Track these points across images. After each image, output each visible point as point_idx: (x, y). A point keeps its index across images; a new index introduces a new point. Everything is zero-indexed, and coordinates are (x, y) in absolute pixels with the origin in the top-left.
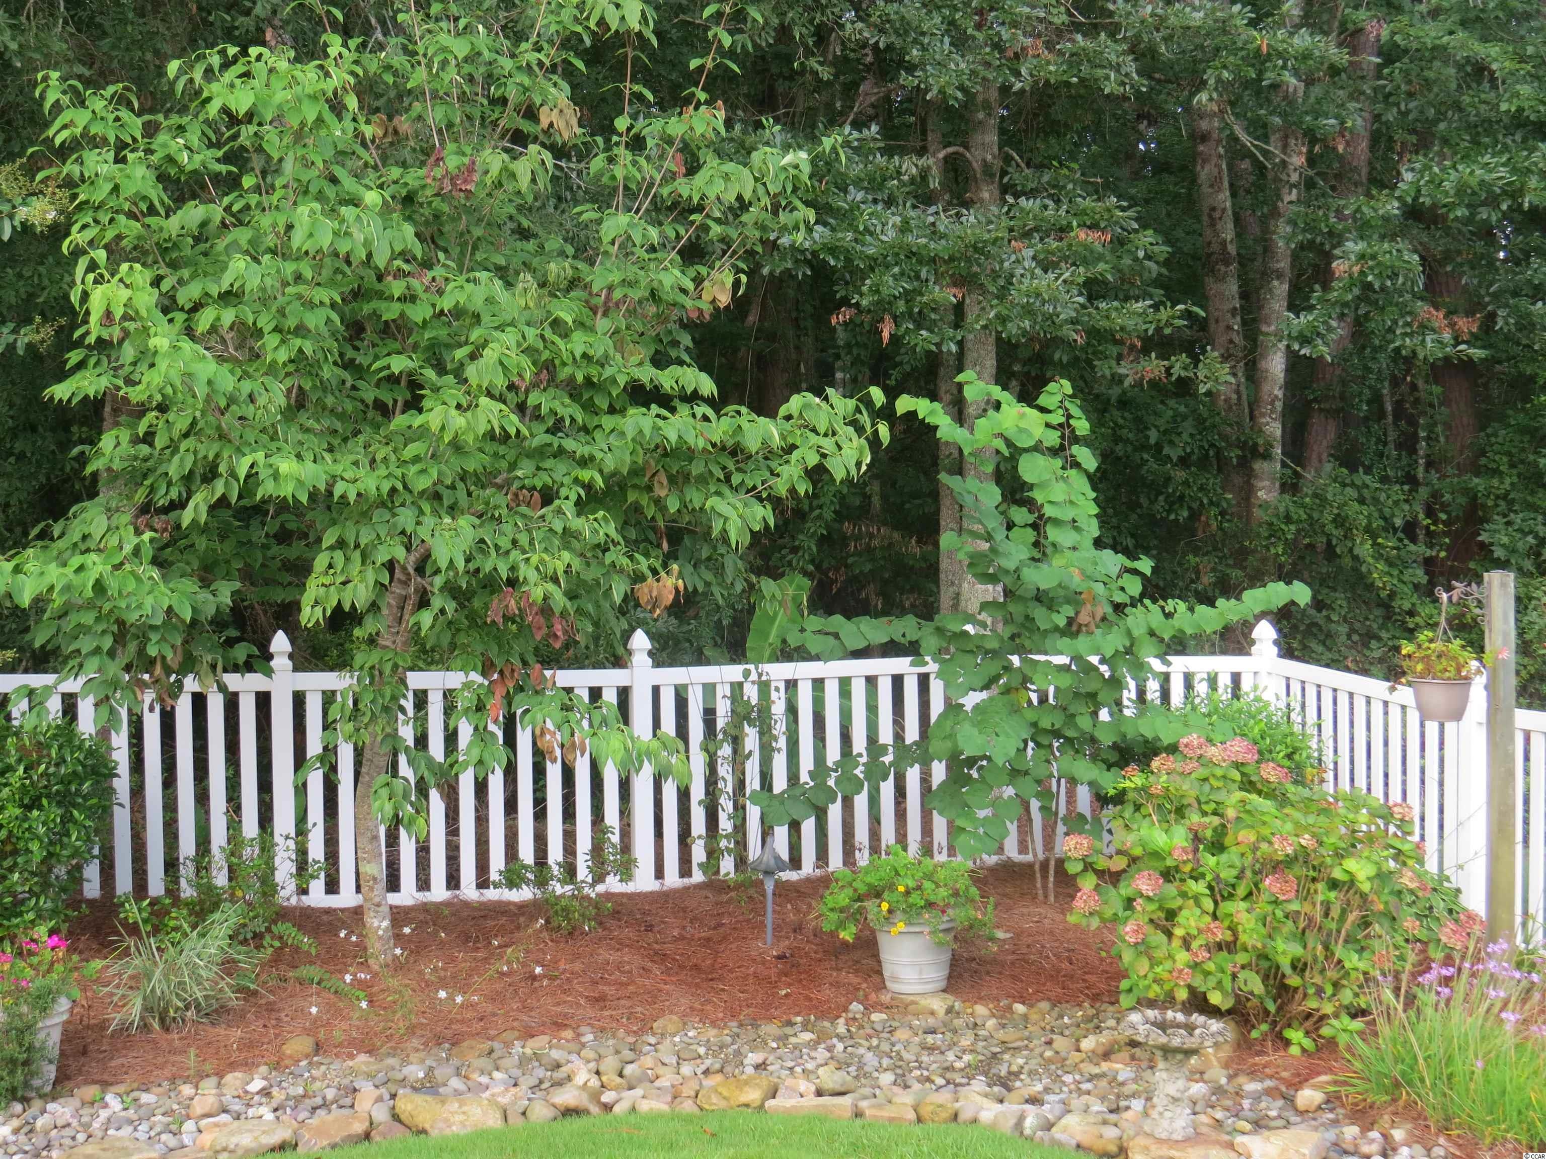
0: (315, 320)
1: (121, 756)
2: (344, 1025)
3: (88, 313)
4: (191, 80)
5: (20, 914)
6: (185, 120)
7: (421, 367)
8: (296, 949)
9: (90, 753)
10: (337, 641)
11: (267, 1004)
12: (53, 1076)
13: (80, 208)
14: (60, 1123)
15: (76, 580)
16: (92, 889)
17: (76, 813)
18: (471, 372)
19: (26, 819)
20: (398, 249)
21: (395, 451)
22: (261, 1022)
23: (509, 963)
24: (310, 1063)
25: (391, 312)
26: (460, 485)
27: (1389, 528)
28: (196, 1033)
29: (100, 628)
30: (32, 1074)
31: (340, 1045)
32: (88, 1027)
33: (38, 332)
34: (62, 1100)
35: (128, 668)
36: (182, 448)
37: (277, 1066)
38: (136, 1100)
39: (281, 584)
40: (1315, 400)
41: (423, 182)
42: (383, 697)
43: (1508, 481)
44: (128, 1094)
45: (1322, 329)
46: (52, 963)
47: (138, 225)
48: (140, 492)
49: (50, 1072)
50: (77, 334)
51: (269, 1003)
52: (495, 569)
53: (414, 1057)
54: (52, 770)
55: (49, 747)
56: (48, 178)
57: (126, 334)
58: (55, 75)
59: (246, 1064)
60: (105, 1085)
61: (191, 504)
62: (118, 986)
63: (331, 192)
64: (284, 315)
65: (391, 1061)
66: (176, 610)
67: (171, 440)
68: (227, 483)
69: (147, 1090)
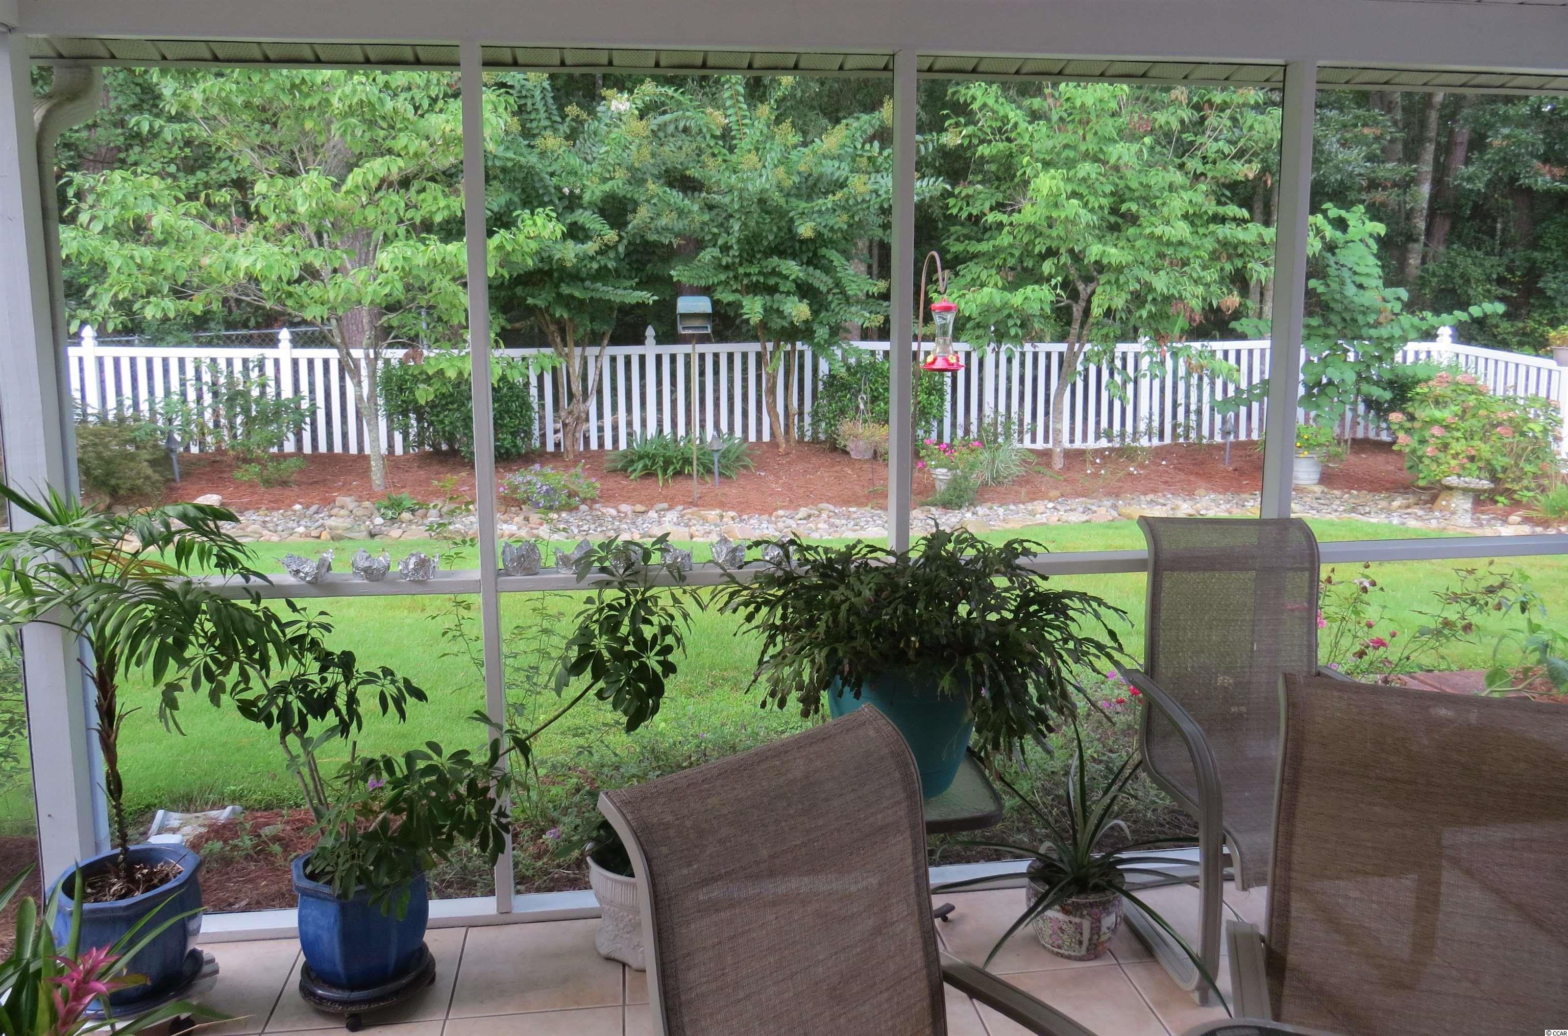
27: (1489, 280)
34: (980, 507)
40: (1439, 209)
43: (1556, 254)
45: (1480, 175)
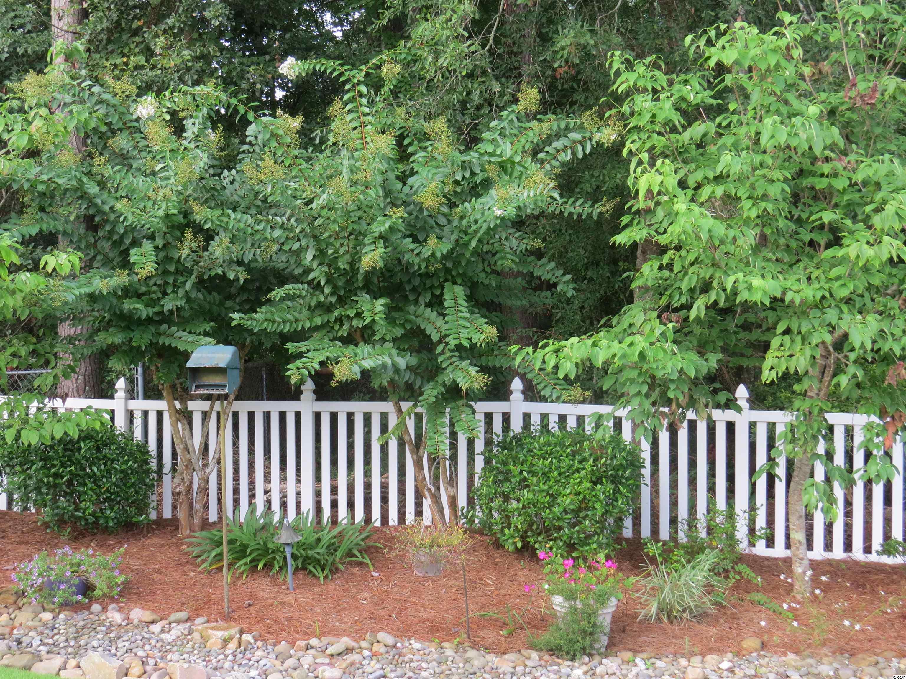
0: (774, 191)
1: (646, 456)
2: (780, 633)
3: (637, 191)
4: (698, 47)
5: (589, 544)
6: (688, 77)
7: (842, 219)
8: (749, 581)
9: (630, 453)
10: (772, 391)
11: (731, 614)
12: (606, 643)
13: (629, 132)
14: (610, 672)
15: (629, 351)
16: (627, 533)
17: (621, 488)
18: (877, 220)
19: (593, 489)
20: (829, 142)
21: (824, 273)
22: (727, 625)
23: (891, 606)
24: (759, 655)
25: (821, 184)
26: (867, 295)
28: (689, 627)
29: (641, 380)
30: (595, 641)
31: (777, 646)
32: (626, 615)
33: (605, 206)
34: (611, 658)
35: (654, 404)
36: (690, 272)
37: (738, 654)
38: (653, 664)
39: (747, 356)
41: (841, 101)
42: (812, 429)
44: (648, 660)
46: (607, 576)
47: (664, 139)
48: (663, 298)
49: (605, 640)
50: (627, 206)
51: (732, 614)
52: (891, 349)
53: (825, 660)
54: (608, 462)
55: (607, 448)
56: (610, 116)
57: (658, 204)
58: (617, 53)
59: (719, 651)
60: (635, 652)
61: (695, 306)
62: (643, 594)
63: (784, 110)
64: (754, 188)
65: (810, 661)
66: (685, 370)
67: (683, 267)
68: (718, 293)
69: (660, 659)
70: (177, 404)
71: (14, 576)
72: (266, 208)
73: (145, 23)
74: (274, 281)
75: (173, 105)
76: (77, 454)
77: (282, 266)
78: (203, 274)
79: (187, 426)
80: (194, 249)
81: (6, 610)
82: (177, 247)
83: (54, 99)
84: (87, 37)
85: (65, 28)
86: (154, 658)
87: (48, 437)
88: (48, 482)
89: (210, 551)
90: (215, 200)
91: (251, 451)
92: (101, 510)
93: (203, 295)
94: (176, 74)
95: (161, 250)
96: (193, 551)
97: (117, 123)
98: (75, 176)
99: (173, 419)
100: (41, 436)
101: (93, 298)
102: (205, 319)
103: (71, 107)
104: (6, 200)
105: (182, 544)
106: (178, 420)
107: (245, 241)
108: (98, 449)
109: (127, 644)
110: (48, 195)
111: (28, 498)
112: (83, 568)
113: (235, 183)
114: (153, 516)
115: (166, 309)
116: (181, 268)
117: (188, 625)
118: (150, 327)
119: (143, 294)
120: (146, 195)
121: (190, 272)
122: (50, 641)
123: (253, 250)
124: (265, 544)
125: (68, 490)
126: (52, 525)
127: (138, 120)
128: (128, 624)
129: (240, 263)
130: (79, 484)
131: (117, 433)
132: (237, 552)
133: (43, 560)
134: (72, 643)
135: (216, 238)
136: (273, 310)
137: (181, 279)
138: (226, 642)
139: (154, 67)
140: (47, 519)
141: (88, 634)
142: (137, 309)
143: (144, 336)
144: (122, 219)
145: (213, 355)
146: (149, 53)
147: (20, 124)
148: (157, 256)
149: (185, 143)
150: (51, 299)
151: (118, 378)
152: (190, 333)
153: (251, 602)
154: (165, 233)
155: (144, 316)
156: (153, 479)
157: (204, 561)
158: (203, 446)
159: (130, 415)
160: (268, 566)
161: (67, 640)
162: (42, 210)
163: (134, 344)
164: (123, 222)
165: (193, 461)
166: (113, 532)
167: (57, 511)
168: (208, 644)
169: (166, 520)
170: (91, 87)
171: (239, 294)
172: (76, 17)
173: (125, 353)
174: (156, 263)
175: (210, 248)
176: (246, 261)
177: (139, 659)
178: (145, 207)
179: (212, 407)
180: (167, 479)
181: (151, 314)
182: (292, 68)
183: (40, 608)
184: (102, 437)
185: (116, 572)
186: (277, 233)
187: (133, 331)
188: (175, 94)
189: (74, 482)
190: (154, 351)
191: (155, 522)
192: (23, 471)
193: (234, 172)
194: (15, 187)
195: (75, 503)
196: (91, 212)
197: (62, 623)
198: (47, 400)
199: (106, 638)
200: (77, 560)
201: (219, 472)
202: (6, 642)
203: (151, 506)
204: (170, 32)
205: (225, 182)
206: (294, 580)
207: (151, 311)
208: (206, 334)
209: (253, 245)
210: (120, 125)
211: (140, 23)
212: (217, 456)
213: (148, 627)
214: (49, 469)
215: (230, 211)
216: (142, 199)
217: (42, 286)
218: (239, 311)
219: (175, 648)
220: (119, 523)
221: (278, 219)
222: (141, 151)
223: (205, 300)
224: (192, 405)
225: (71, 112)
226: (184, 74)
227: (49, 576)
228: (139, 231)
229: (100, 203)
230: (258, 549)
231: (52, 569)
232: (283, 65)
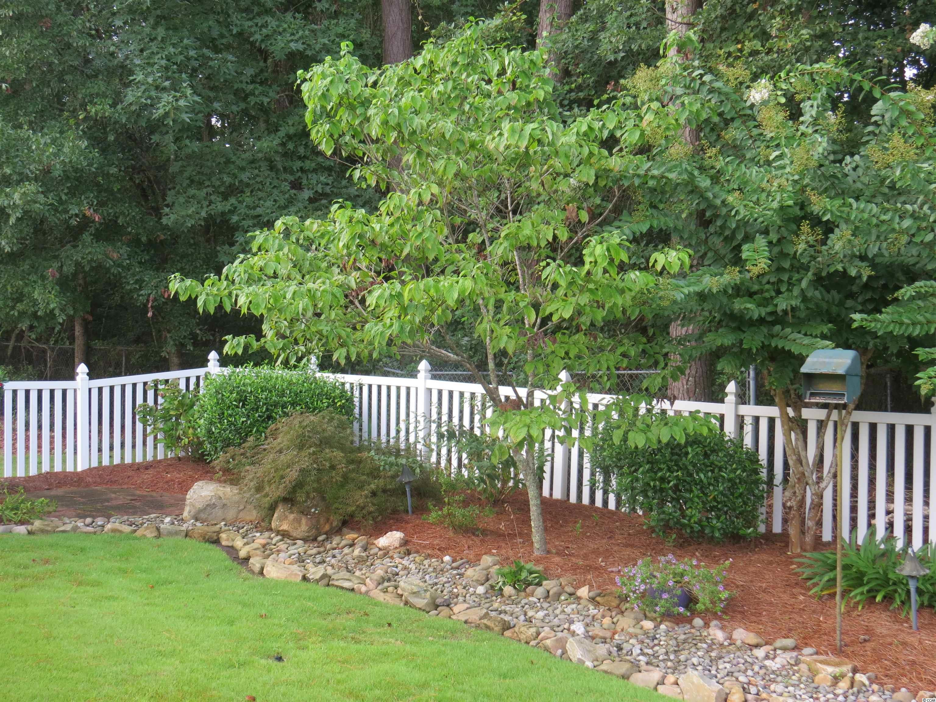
70: (791, 412)
71: (617, 579)
72: (893, 196)
73: (760, 5)
74: (903, 278)
75: (789, 86)
76: (684, 459)
77: (912, 261)
78: (821, 270)
79: (800, 437)
80: (812, 243)
81: (609, 613)
82: (792, 242)
83: (666, 92)
84: (701, 27)
85: (679, 20)
86: (757, 686)
87: (654, 440)
88: (654, 486)
89: (823, 575)
90: (835, 188)
91: (872, 467)
92: (708, 518)
93: (821, 293)
94: (793, 57)
95: (775, 245)
96: (803, 573)
97: (730, 111)
98: (686, 169)
99: (786, 427)
100: (648, 439)
101: (702, 297)
102: (822, 321)
103: (682, 99)
104: (619, 197)
105: (792, 563)
106: (791, 429)
107: (870, 233)
108: (706, 456)
109: (728, 666)
110: (658, 189)
111: (635, 501)
112: (686, 579)
113: (859, 169)
114: (762, 529)
115: (779, 309)
116: (797, 264)
117: (794, 654)
118: (762, 327)
119: (755, 293)
120: (759, 187)
121: (807, 269)
122: (650, 651)
123: (878, 243)
124: (886, 573)
125: (674, 496)
126: (657, 530)
127: (752, 106)
128: (730, 644)
129: (863, 258)
130: (686, 491)
131: (726, 439)
132: (853, 579)
133: (647, 565)
134: (672, 657)
135: (836, 230)
136: (901, 310)
137: (796, 276)
138: (836, 679)
139: (769, 51)
140: (653, 524)
141: (688, 649)
142: (748, 309)
143: (756, 337)
144: (733, 213)
145: (831, 360)
146: (765, 37)
147: (633, 120)
148: (770, 252)
149: (802, 128)
150: (660, 298)
151: (729, 382)
152: (805, 335)
153: (867, 637)
154: (780, 227)
155: (756, 317)
156: (763, 490)
157: (815, 585)
158: (817, 459)
159: (740, 421)
160: (889, 599)
161: (667, 653)
162: (653, 206)
163: (745, 346)
164: (735, 216)
165: (806, 473)
166: (718, 543)
167: (662, 516)
168: (817, 679)
169: (776, 535)
170: (702, 76)
171: (862, 292)
172: (690, 7)
173: (735, 355)
174: (770, 259)
175: (829, 242)
176: (870, 256)
177: (740, 685)
178: (758, 199)
179: (829, 416)
180: (778, 491)
181: (763, 315)
182: (926, 36)
183: (641, 616)
184: (710, 443)
185: (720, 587)
186: (907, 223)
187: (744, 332)
188: (791, 74)
189: (680, 488)
190: (766, 354)
191: (763, 536)
192: (631, 473)
193: (857, 157)
194: (626, 184)
195: (681, 509)
196: (702, 207)
197: (663, 634)
198: (654, 402)
199: (707, 656)
200: (681, 570)
201: (835, 486)
202: (607, 646)
203: (760, 519)
204: (787, 11)
205: (847, 170)
206: (918, 618)
207: (763, 311)
208: (824, 337)
209: (878, 237)
210: (733, 114)
211: (755, 6)
212: (833, 471)
213: (751, 650)
214: (656, 473)
215: (852, 200)
216: (755, 191)
217: (652, 285)
218: (861, 312)
219: (779, 679)
220: (725, 534)
221: (908, 207)
222: (755, 140)
223: (823, 299)
224: (806, 413)
225: (683, 104)
226: (803, 55)
227: (651, 584)
228: (752, 225)
229: (712, 196)
230: (877, 579)
231: (655, 577)
232: (914, 34)
